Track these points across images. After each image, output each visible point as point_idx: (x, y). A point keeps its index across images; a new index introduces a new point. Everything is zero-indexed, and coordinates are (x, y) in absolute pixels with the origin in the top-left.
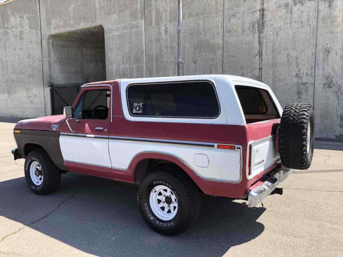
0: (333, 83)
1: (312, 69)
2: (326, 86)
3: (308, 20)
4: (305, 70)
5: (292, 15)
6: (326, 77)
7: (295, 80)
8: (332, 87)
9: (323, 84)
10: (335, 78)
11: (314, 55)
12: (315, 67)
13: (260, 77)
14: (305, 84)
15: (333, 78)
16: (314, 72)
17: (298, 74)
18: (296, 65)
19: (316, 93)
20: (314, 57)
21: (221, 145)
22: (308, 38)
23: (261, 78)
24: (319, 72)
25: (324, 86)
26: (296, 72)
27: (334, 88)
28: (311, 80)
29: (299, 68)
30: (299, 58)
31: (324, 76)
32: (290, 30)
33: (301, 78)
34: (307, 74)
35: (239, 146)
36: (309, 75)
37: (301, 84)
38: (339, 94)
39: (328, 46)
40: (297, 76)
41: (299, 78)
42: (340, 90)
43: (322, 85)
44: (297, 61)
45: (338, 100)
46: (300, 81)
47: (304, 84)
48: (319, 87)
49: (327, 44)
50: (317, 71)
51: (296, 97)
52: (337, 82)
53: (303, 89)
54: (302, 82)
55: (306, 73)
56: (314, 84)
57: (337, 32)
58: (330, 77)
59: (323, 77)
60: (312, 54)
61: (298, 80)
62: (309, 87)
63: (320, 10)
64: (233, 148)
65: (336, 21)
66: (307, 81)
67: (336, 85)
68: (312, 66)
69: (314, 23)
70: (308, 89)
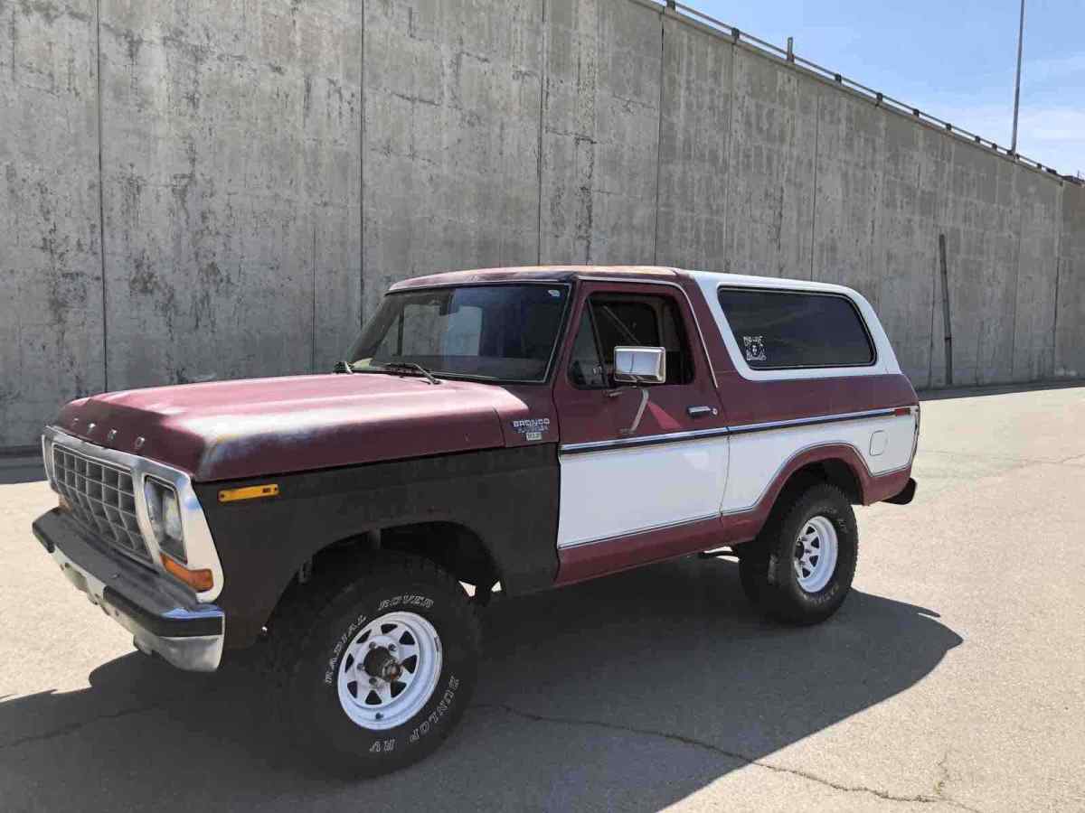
0: (154, 279)
1: (92, 232)
2: (139, 286)
3: (70, 74)
4: (70, 230)
5: (16, 41)
6: (135, 261)
7: (42, 260)
8: (151, 292)
9: (128, 280)
10: (159, 265)
11: (97, 189)
12: (102, 225)
14: (75, 276)
15: (152, 267)
16: (99, 241)
17: (48, 242)
18: (41, 210)
19: (112, 305)
20: (96, 195)
22: (72, 131)
24: (115, 245)
25: (132, 289)
26: (42, 233)
27: (158, 296)
28: (91, 265)
29: (52, 222)
30: (49, 191)
31: (129, 257)
32: (11, 88)
33: (62, 254)
34: (79, 244)
36: (86, 248)
37: (63, 276)
38: (171, 313)
39: (135, 171)
40: (47, 246)
41: (56, 256)
42: (172, 302)
43: (126, 286)
44: (44, 198)
45: (168, 328)
46: (58, 265)
47: (72, 274)
48: (119, 291)
49: (132, 166)
50: (107, 239)
51: (49, 317)
52: (163, 277)
53: (69, 291)
54: (66, 270)
55: (75, 243)
56: (102, 279)
57: (156, 138)
58: (146, 262)
59: (127, 261)
60: (91, 187)
61: (52, 260)
62: (87, 287)
63: (105, 57)
65: (151, 104)
66: (80, 268)
67: (163, 286)
68: (93, 222)
69: (91, 93)
70: (84, 292)
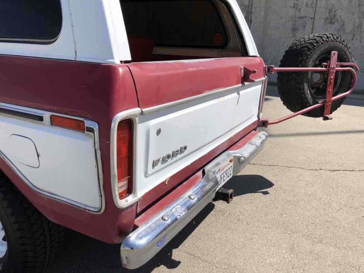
0: (336, 18)
2: (328, 21)
6: (329, 9)
7: (292, 12)
8: (334, 23)
9: (324, 18)
10: (339, 11)
13: (250, 7)
15: (336, 12)
16: (315, 3)
17: (297, 5)
21: (68, 118)
23: (252, 8)
24: (322, 3)
25: (325, 21)
27: (337, 25)
28: (310, 13)
31: (327, 8)
33: (300, 9)
34: (307, 4)
35: (93, 123)
36: (309, 5)
37: (299, 18)
40: (295, 6)
41: (297, 10)
42: (343, 28)
43: (323, 20)
46: (297, 14)
47: (302, 17)
51: (291, 35)
52: (340, 17)
53: (300, 24)
54: (300, 15)
56: (313, 19)
58: (334, 10)
59: (325, 10)
61: (296, 12)
62: (307, 22)
64: (80, 127)
66: (306, 14)
67: (340, 20)
70: (306, 24)
